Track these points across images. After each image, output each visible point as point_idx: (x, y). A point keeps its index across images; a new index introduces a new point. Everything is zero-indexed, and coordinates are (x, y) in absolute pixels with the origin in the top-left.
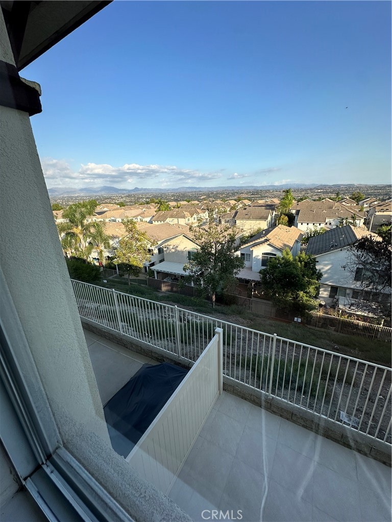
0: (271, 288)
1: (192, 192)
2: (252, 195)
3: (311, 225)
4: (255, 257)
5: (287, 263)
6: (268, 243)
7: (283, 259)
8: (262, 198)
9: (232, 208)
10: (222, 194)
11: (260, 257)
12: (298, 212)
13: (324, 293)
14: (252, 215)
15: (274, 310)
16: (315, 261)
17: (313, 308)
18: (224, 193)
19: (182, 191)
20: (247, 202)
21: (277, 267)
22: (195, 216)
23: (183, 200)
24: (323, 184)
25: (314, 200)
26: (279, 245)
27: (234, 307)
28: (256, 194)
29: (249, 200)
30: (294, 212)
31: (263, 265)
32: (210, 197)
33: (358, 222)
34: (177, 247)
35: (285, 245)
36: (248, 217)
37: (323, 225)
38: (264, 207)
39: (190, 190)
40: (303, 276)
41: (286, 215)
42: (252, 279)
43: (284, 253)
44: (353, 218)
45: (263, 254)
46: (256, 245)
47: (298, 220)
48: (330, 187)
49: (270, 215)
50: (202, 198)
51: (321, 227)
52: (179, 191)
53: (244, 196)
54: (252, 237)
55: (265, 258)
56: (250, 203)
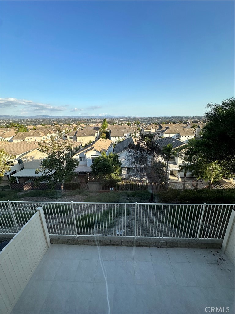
0: (97, 174)
1: (47, 119)
2: (87, 121)
3: (117, 138)
4: (88, 158)
5: (104, 159)
6: (94, 149)
7: (102, 157)
8: (93, 123)
9: (75, 129)
10: (68, 121)
11: (91, 158)
12: (110, 131)
13: (124, 172)
14: (86, 134)
15: (101, 187)
16: (117, 157)
17: (119, 181)
18: (69, 120)
19: (39, 118)
20: (83, 126)
21: (99, 163)
22: (48, 135)
23: (40, 125)
24: (123, 116)
25: (119, 125)
26: (99, 149)
27: (77, 190)
28: (89, 121)
29: (85, 124)
30: (108, 131)
31: (93, 162)
32: (60, 122)
33: (137, 135)
34: (34, 157)
35: (103, 150)
36: (84, 135)
37: (123, 137)
38: (93, 129)
39: (45, 118)
40: (112, 165)
41: (105, 133)
42: (87, 171)
43: (102, 154)
44: (135, 133)
45: (92, 156)
46: (87, 151)
47: (111, 135)
48: (126, 118)
49: (96, 133)
50: (54, 123)
51: (121, 138)
52: (36, 118)
53: (82, 122)
54: (86, 146)
55: (94, 158)
56: (85, 126)
